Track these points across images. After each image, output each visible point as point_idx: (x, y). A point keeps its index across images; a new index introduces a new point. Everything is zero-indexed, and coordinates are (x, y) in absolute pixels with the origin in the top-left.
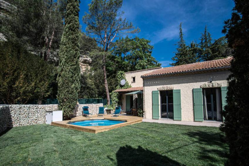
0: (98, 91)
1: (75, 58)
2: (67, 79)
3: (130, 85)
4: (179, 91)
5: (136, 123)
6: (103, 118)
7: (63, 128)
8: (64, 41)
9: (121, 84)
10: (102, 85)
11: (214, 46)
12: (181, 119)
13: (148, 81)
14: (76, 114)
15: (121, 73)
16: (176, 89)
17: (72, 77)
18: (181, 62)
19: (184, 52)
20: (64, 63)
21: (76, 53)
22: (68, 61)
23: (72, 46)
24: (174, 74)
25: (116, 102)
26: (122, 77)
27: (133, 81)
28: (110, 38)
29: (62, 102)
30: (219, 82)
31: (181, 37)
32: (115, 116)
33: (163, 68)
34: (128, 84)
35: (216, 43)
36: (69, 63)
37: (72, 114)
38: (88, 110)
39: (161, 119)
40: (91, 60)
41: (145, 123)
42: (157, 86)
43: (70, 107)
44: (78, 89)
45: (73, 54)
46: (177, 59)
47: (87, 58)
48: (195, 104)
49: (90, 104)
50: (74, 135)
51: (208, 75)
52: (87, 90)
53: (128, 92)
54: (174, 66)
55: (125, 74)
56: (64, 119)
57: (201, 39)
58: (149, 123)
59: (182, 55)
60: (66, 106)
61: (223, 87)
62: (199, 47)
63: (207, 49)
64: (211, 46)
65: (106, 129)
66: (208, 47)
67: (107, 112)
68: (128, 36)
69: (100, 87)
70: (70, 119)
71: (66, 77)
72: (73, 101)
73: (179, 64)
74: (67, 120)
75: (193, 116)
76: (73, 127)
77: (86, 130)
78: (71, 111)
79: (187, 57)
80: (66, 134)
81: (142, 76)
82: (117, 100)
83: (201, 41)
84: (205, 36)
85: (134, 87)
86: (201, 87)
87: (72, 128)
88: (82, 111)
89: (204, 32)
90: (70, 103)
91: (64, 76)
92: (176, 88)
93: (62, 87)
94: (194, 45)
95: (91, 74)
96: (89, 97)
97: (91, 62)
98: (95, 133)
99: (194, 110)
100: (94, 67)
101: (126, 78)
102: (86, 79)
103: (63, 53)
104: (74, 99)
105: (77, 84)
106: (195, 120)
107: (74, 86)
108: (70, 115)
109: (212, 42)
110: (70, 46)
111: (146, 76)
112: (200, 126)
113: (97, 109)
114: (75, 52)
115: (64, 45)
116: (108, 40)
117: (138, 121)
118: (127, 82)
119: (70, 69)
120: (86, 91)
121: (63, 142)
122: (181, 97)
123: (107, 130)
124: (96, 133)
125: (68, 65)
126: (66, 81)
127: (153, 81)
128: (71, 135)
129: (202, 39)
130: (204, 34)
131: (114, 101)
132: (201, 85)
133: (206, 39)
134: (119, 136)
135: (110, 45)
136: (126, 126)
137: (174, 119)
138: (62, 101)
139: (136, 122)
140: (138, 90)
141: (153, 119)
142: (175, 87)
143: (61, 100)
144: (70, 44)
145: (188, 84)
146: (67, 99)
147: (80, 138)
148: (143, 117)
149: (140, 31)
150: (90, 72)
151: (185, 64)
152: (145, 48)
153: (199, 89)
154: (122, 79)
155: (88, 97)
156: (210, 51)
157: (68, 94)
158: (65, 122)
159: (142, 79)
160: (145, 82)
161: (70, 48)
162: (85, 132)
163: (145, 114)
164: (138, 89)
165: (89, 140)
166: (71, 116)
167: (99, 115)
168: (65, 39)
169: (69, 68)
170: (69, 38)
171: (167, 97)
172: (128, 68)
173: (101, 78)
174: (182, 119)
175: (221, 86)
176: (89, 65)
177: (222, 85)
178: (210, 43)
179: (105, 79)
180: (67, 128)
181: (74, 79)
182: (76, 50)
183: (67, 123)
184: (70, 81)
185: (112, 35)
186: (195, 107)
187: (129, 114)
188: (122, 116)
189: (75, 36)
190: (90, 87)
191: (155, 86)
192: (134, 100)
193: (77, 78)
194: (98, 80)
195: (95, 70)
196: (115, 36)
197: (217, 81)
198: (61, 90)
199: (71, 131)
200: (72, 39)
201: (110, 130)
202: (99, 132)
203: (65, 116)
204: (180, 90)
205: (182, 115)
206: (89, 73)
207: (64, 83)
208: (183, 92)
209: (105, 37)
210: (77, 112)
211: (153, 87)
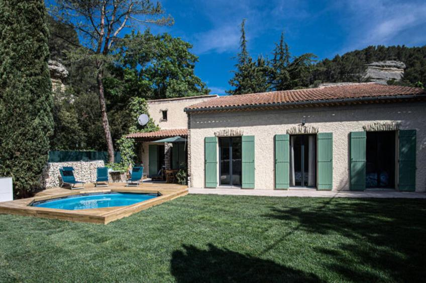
0: (87, 137)
1: (38, 58)
2: (19, 105)
3: (158, 125)
4: (251, 139)
5: (179, 196)
6: (110, 191)
7: (20, 218)
8: (6, 14)
9: (140, 123)
10: (94, 124)
11: (292, 67)
12: (254, 186)
13: (196, 118)
14: (44, 183)
15: (139, 102)
16: (247, 135)
17: (32, 101)
18: (245, 89)
19: (249, 73)
20: (8, 68)
21: (40, 47)
22: (21, 63)
23: (29, 28)
24: (245, 109)
25: (130, 157)
26: (141, 109)
27: (162, 119)
28: (114, 26)
29: (8, 159)
30: (315, 125)
31: (243, 44)
32: (132, 184)
33: (218, 96)
34: (153, 123)
35: (297, 62)
36: (22, 69)
37: (36, 185)
38: (72, 175)
39: (220, 187)
40: (66, 72)
41: (194, 196)
42: (214, 129)
43: (31, 170)
44: (49, 130)
45: (31, 48)
46: (238, 83)
47: (56, 67)
48: (277, 161)
49: (75, 163)
50: (55, 233)
51: (299, 113)
52: (62, 134)
53: (155, 138)
54: (233, 95)
55: (148, 103)
56: (16, 196)
57: (274, 52)
58: (202, 195)
59: (246, 77)
60: (21, 167)
61: (321, 134)
62: (270, 67)
63: (283, 71)
64: (289, 67)
65: (125, 212)
66: (284, 68)
67: (113, 178)
68: (150, 30)
69: (90, 127)
70: (31, 195)
71: (17, 100)
72: (38, 157)
73: (242, 92)
74: (25, 198)
75: (272, 181)
76: (47, 213)
77: (81, 219)
78: (35, 177)
79: (254, 82)
80: (32, 232)
81: (186, 108)
82: (132, 153)
83: (274, 56)
84: (281, 49)
85: (166, 130)
86: (287, 132)
87: (43, 216)
88: (59, 177)
89: (280, 42)
90: (29, 160)
91: (12, 99)
92: (247, 133)
93: (7, 123)
94: (264, 62)
95: (67, 102)
96: (67, 147)
97: (66, 76)
98: (104, 223)
99: (275, 170)
100: (73, 87)
101: (150, 111)
102: (59, 111)
103: (5, 42)
104: (40, 151)
105: (46, 118)
106: (277, 187)
107: (39, 123)
108: (31, 186)
109: (291, 61)
110: (24, 28)
111: (194, 108)
112: (287, 197)
113: (90, 172)
114: (36, 45)
115: (6, 23)
116: (109, 31)
117: (182, 193)
118: (152, 119)
119: (26, 82)
120: (59, 136)
121: (29, 252)
122: (255, 148)
123: (127, 215)
124: (106, 223)
125: (19, 73)
126: (18, 110)
127: (206, 119)
128: (45, 231)
129: (276, 53)
130: (279, 46)
131: (125, 155)
132: (287, 129)
133: (282, 53)
134: (159, 226)
135: (112, 43)
136: (163, 204)
137: (243, 187)
138: (8, 157)
139: (178, 194)
140: (174, 136)
141: (205, 187)
142: (245, 131)
143: (6, 154)
144: (22, 23)
145: (268, 126)
146: (23, 153)
147: (73, 239)
148: (187, 184)
149: (173, 23)
150: (66, 96)
151: (251, 93)
152: (182, 57)
153: (284, 135)
154: (142, 113)
155: (65, 148)
156: (288, 75)
157: (24, 140)
158: (23, 204)
159: (185, 115)
160: (191, 119)
161: (24, 34)
162: (81, 224)
163: (190, 179)
164: (174, 132)
165: (96, 242)
166: (34, 187)
167: (98, 184)
168: (7, 8)
169: (23, 80)
170: (19, 9)
171: (231, 148)
172: (149, 94)
173: (91, 110)
174: (256, 186)
175: (318, 132)
176: (62, 82)
177: (319, 130)
178: (288, 61)
179: (104, 112)
180: (30, 217)
181: (38, 106)
182: (39, 40)
183: (28, 205)
184: (28, 112)
185: (118, 21)
186: (277, 165)
187: (156, 180)
188: (145, 185)
189: (35, 6)
190: (68, 127)
191: (210, 129)
192: (166, 154)
193: (45, 105)
194: (86, 114)
195: (77, 93)
196: (123, 25)
197: (312, 124)
198: (5, 130)
199: (43, 223)
200: (27, 12)
201: (135, 214)
202: (113, 220)
203: (18, 190)
204: (254, 136)
205: (256, 179)
206: (63, 98)
207: (12, 115)
208: (259, 141)
209: (101, 24)
210: (47, 180)
211: (206, 129)
